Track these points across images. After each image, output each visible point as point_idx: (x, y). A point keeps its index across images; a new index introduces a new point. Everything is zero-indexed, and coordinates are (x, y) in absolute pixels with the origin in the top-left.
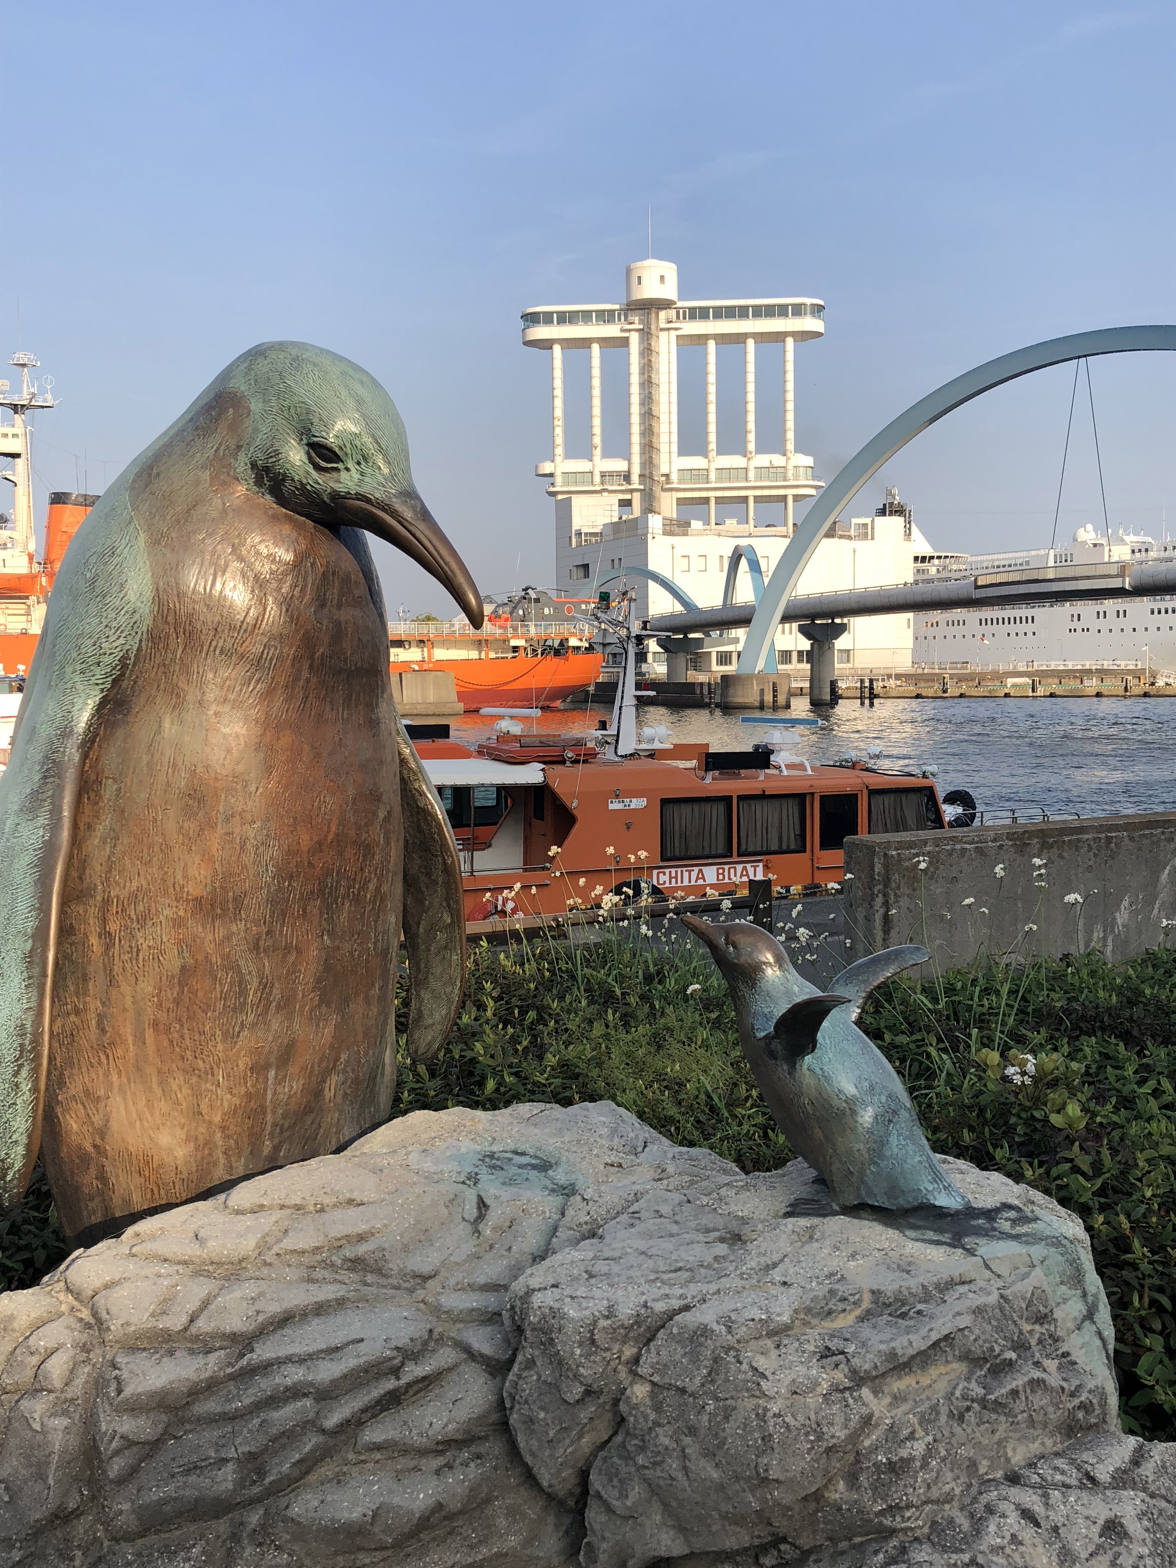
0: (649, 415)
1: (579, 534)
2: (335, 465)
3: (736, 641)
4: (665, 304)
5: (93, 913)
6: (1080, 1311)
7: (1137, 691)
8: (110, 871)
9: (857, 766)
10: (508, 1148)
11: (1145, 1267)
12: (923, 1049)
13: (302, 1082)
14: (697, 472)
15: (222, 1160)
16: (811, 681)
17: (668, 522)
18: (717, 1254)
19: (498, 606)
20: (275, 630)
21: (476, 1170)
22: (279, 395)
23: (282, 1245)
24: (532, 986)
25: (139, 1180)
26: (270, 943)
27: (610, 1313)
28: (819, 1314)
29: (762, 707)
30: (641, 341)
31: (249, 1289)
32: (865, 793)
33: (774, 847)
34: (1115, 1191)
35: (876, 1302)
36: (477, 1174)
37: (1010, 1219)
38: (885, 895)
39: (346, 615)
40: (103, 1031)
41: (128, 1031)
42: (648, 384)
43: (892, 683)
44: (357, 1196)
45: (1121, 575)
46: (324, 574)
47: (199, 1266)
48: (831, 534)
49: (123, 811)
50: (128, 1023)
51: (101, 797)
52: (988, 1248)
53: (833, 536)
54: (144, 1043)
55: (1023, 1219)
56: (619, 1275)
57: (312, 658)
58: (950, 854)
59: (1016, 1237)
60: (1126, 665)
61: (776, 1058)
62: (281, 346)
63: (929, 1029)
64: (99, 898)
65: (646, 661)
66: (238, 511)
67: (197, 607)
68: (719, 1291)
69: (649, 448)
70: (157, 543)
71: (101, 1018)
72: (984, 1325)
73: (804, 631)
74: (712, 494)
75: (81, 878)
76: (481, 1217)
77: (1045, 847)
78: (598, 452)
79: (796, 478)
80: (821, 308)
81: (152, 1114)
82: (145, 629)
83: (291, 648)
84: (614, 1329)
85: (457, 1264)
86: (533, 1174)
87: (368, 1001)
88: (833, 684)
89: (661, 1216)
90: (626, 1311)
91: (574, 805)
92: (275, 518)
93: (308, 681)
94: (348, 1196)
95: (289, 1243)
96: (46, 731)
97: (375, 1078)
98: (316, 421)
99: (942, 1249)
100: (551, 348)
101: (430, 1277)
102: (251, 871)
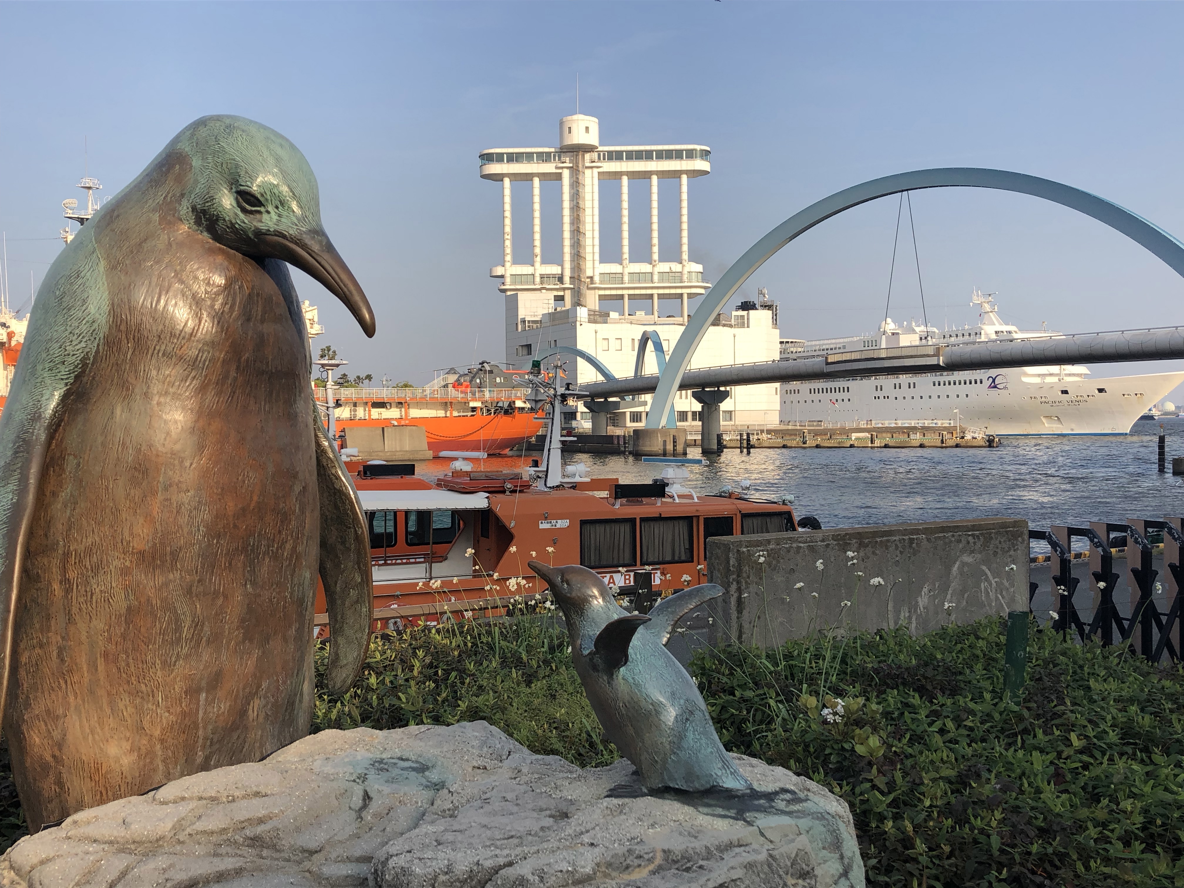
0: (577, 232)
1: (524, 321)
2: (258, 209)
3: (645, 403)
4: (589, 149)
5: (56, 563)
6: (837, 870)
7: (950, 443)
8: (70, 530)
9: (733, 496)
10: (395, 756)
11: (924, 860)
12: (765, 701)
13: (228, 704)
14: (614, 276)
15: (161, 767)
16: (703, 435)
17: (592, 313)
18: (543, 825)
19: (461, 376)
20: (208, 337)
21: (366, 772)
22: (214, 154)
23: (194, 827)
24: (456, 653)
25: (90, 784)
26: (201, 589)
27: (449, 871)
28: (618, 868)
29: (665, 454)
30: (571, 176)
31: (161, 862)
32: (739, 516)
33: (668, 558)
34: (905, 804)
35: (666, 860)
36: (366, 774)
37: (786, 800)
38: (738, 583)
39: (268, 328)
40: (62, 660)
41: (83, 661)
42: (576, 208)
43: (765, 436)
44: (262, 789)
45: (937, 354)
46: (249, 294)
47: (123, 845)
48: (716, 323)
49: (81, 481)
50: (83, 654)
51: (64, 470)
52: (764, 821)
53: (718, 325)
54: (96, 670)
55: (797, 800)
56: (461, 842)
57: (239, 360)
58: (789, 551)
59: (789, 813)
60: (942, 424)
61: (598, 671)
62: (218, 118)
63: (770, 686)
64: (60, 552)
65: (575, 419)
66: (181, 245)
67: (144, 319)
68: (538, 851)
69: (578, 256)
70: (114, 268)
71: (61, 650)
72: (754, 877)
73: (697, 396)
74: (626, 292)
75: (46, 535)
76: (365, 806)
77: (862, 545)
78: (538, 259)
79: (690, 281)
80: (707, 153)
81: (102, 729)
82: (102, 335)
83: (221, 352)
84: (452, 883)
85: (340, 841)
86: (414, 773)
87: (285, 640)
88: (719, 437)
89: (507, 800)
90: (462, 868)
91: (512, 525)
92: (211, 251)
93: (235, 379)
94: (255, 789)
95: (200, 826)
96: (20, 416)
97: (293, 703)
98: (242, 173)
99: (727, 821)
100: (502, 180)
101: (316, 852)
102: (186, 530)
